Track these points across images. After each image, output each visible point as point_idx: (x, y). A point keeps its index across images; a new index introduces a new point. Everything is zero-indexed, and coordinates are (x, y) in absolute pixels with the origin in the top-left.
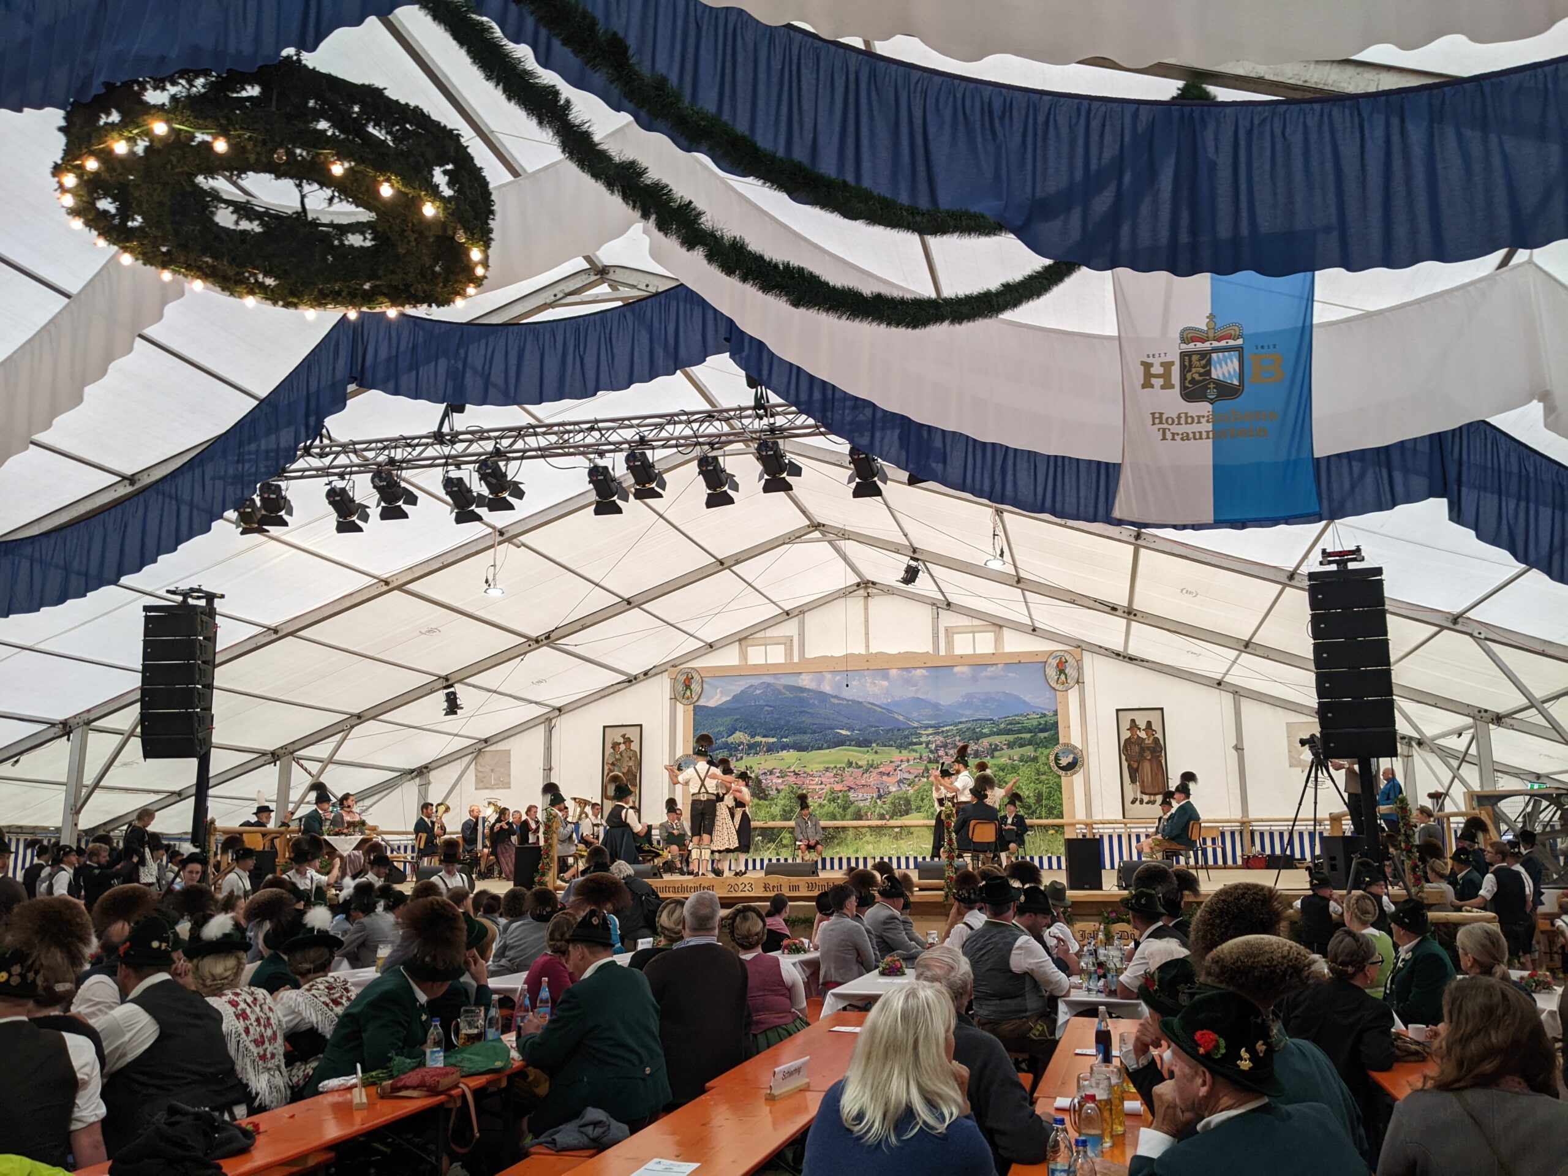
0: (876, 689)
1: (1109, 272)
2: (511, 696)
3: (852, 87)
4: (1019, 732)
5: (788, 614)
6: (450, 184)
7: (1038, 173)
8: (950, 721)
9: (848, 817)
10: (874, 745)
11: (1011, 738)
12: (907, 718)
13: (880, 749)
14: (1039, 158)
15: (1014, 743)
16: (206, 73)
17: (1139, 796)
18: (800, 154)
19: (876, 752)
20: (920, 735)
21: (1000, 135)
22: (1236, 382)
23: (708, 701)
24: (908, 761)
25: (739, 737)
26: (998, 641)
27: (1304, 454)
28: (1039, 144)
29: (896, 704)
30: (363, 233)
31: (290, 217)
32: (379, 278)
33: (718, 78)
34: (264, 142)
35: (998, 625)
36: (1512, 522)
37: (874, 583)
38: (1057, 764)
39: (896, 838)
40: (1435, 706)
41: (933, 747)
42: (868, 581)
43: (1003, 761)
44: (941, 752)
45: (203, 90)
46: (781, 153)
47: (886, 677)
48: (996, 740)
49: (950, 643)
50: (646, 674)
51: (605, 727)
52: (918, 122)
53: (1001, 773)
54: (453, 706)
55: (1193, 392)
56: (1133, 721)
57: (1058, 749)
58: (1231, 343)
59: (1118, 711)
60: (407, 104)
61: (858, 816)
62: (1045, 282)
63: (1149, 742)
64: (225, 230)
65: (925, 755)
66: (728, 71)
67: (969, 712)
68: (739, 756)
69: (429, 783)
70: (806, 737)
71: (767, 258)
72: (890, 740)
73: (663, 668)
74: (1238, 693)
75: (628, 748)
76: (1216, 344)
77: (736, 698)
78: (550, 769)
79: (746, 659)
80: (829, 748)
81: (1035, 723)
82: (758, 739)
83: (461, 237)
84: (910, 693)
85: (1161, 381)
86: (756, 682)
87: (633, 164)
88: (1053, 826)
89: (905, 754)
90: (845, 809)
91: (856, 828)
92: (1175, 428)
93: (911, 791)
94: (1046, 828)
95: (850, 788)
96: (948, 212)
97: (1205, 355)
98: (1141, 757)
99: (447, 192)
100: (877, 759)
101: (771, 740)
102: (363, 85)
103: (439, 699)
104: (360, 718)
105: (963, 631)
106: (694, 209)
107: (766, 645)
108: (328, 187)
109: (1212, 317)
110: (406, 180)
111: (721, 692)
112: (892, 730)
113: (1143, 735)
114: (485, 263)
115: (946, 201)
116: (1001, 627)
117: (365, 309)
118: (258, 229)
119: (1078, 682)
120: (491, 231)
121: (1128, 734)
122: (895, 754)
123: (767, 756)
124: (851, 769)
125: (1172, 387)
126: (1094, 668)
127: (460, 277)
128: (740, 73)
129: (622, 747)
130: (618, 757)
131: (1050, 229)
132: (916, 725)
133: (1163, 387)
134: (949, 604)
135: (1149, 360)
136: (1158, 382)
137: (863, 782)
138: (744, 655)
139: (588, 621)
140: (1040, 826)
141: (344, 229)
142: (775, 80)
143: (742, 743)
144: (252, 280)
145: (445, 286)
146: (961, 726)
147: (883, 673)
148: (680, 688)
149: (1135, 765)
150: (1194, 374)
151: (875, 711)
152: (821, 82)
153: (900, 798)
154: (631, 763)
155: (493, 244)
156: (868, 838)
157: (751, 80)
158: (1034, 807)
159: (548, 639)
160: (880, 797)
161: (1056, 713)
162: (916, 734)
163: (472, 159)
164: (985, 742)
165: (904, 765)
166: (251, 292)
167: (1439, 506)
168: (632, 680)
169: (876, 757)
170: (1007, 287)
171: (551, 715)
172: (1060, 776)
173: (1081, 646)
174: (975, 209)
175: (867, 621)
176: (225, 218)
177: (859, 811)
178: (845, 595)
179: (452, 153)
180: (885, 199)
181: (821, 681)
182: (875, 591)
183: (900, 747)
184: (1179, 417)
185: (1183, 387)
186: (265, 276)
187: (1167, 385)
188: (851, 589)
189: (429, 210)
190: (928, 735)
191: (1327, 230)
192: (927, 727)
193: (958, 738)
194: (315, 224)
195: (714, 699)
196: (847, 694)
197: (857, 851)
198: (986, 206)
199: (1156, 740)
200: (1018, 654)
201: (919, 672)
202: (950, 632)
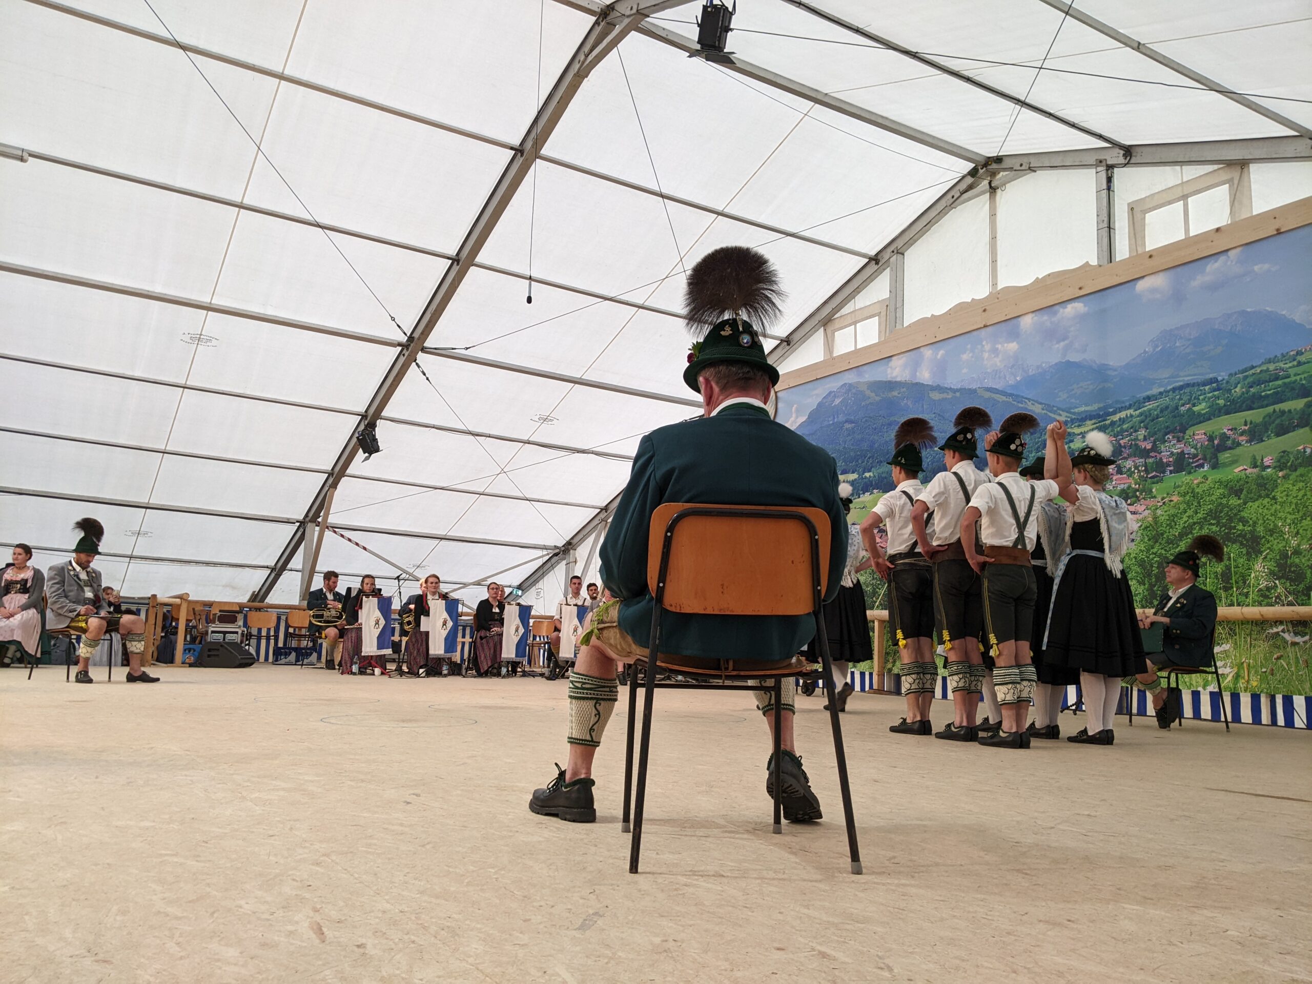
0: (998, 362)
4: (1278, 398)
5: (877, 263)
8: (1128, 398)
11: (1256, 415)
15: (1266, 425)
29: (1031, 382)
35: (1237, 160)
37: (999, 160)
42: (990, 161)
43: (1238, 471)
47: (1014, 335)
48: (1223, 425)
49: (1137, 232)
53: (1234, 501)
67: (1164, 374)
79: (832, 350)
84: (1053, 355)
86: (838, 384)
105: (1164, 199)
107: (855, 323)
111: (799, 408)
116: (1243, 164)
134: (1127, 152)
138: (829, 345)
146: (1149, 406)
147: (1011, 326)
164: (1199, 433)
175: (993, 238)
178: (952, 204)
182: (1005, 172)
188: (963, 186)
192: (1081, 419)
196: (953, 377)
200: (1273, 214)
201: (1071, 310)
202: (1137, 212)
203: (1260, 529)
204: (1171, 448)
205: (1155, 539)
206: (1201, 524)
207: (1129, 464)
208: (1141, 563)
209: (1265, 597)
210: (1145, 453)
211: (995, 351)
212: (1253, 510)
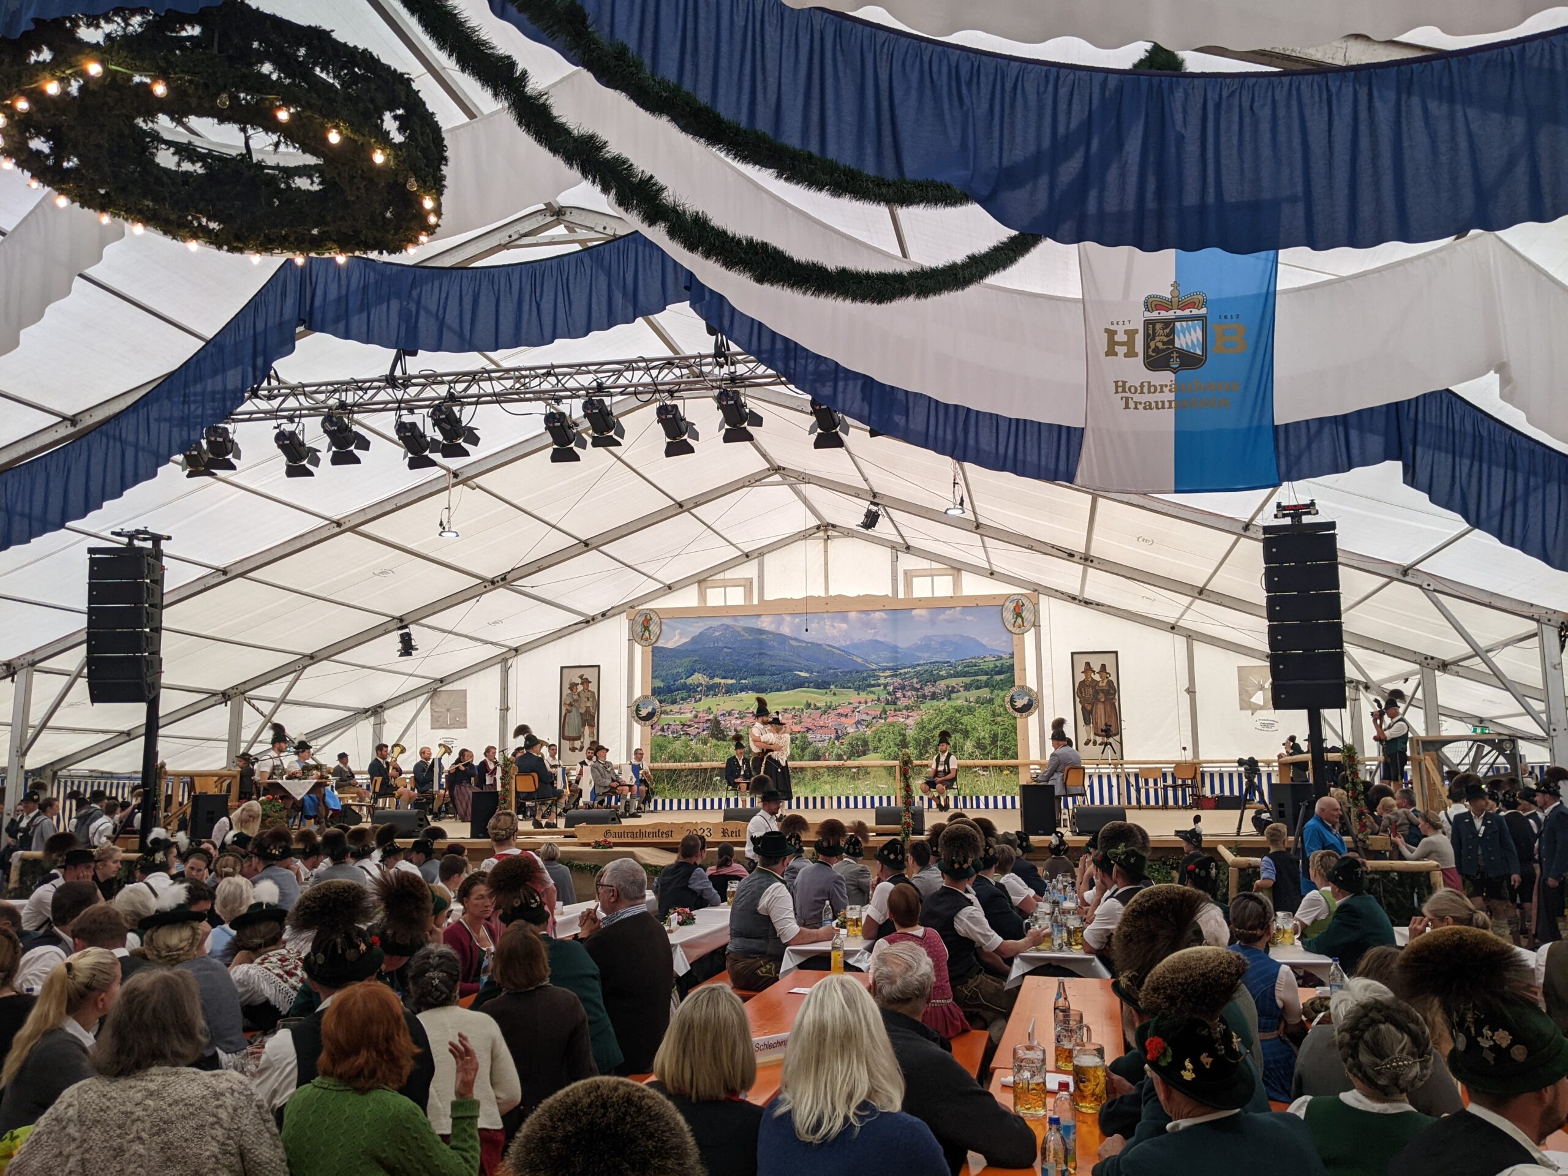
0: (835, 632)
1: (1076, 245)
2: (466, 636)
3: (817, 47)
4: (976, 674)
5: (747, 556)
6: (401, 129)
7: (1005, 142)
8: (908, 663)
9: (806, 758)
10: (832, 687)
11: (968, 680)
12: (867, 661)
13: (838, 690)
14: (1006, 125)
15: (971, 685)
16: (143, 11)
17: (1092, 737)
18: (763, 125)
19: (835, 694)
20: (878, 678)
21: (967, 101)
22: (1199, 352)
23: (667, 642)
24: (866, 702)
25: (698, 678)
26: (957, 584)
27: (1266, 422)
28: (1007, 111)
29: (855, 646)
30: (310, 177)
31: (233, 159)
32: (327, 224)
33: (679, 34)
34: (206, 85)
35: (956, 568)
36: (1464, 485)
37: (834, 526)
38: (1013, 706)
39: (853, 778)
40: (1383, 653)
41: (891, 688)
42: (828, 524)
43: (959, 702)
44: (899, 694)
45: (139, 30)
46: (744, 124)
47: (845, 620)
48: (953, 682)
49: (909, 586)
50: (604, 615)
51: (562, 668)
52: (884, 86)
53: (958, 715)
54: (407, 647)
55: (1155, 362)
56: (1088, 664)
57: (1012, 692)
58: (1195, 312)
59: (1073, 654)
60: (355, 47)
61: (816, 757)
62: (1011, 254)
63: (1103, 684)
64: (166, 171)
65: (883, 696)
66: (690, 26)
68: (698, 697)
69: (384, 722)
70: (765, 679)
71: (730, 232)
72: (849, 681)
73: (621, 609)
74: (1191, 636)
75: (586, 689)
76: (1179, 313)
77: (694, 640)
78: (507, 709)
79: (705, 601)
80: (787, 689)
81: (992, 666)
82: (717, 680)
83: (413, 185)
84: (868, 635)
85: (1124, 349)
86: (715, 623)
87: (592, 137)
88: (1008, 767)
89: (863, 695)
90: (803, 750)
91: (814, 768)
92: (1137, 397)
93: (869, 732)
94: (1001, 768)
95: (809, 729)
96: (913, 182)
97: (1169, 324)
98: (1095, 700)
99: (398, 138)
100: (835, 701)
101: (730, 681)
102: (309, 27)
103: (394, 639)
104: (313, 658)
105: (922, 573)
106: (655, 184)
107: (725, 587)
108: (273, 133)
109: (1176, 285)
110: (355, 127)
111: (680, 634)
112: (851, 672)
113: (1097, 677)
114: (438, 212)
115: (913, 170)
116: (959, 570)
117: (313, 255)
118: (201, 171)
119: (1034, 625)
120: (443, 178)
121: (1082, 677)
122: (853, 696)
123: (726, 698)
124: (809, 711)
125: (1136, 355)
126: (1050, 610)
127: (412, 224)
128: (702, 29)
129: (580, 688)
130: (575, 697)
131: (1016, 198)
132: (874, 667)
133: (1126, 355)
134: (908, 548)
135: (1113, 328)
136: (1121, 350)
137: (822, 723)
138: (702, 596)
139: (545, 563)
140: (995, 766)
141: (290, 172)
142: (738, 37)
143: (701, 684)
144: (196, 224)
145: (396, 233)
146: (919, 668)
147: (843, 615)
148: (639, 629)
149: (1089, 708)
150: (1158, 343)
151: (834, 653)
152: (786, 42)
153: (857, 739)
154: (589, 704)
155: (446, 191)
156: (826, 778)
157: (713, 37)
158: (989, 748)
159: (503, 581)
160: (838, 738)
161: (1012, 656)
162: (874, 676)
163: (424, 104)
164: (942, 684)
165: (862, 707)
166: (195, 236)
167: (1394, 468)
168: (589, 621)
169: (835, 698)
170: (973, 260)
171: (508, 656)
172: (1015, 718)
173: (1038, 589)
174: (939, 179)
175: (826, 564)
176: (166, 159)
177: (818, 751)
178: (805, 538)
179: (403, 99)
180: (851, 171)
181: (780, 623)
182: (835, 533)
183: (858, 689)
184: (1142, 386)
185: (1147, 356)
186: (209, 220)
187: (1131, 354)
188: (810, 532)
189: (379, 158)
190: (886, 677)
191: (1293, 199)
192: (884, 670)
193: (915, 680)
194: (260, 166)
195: (673, 640)
196: (805, 636)
197: (814, 791)
198: (953, 176)
199: (1110, 683)
200: (976, 597)
201: (878, 615)
202: (909, 575)
203: (969, 728)
204: (929, 689)
205: (922, 729)
206: (943, 724)
207: (909, 694)
208: (916, 740)
209: (971, 756)
210: (917, 690)
211: (833, 626)
212: (966, 719)
